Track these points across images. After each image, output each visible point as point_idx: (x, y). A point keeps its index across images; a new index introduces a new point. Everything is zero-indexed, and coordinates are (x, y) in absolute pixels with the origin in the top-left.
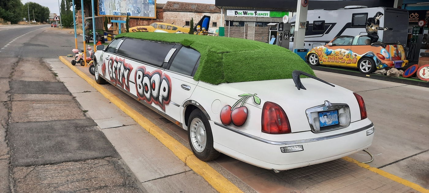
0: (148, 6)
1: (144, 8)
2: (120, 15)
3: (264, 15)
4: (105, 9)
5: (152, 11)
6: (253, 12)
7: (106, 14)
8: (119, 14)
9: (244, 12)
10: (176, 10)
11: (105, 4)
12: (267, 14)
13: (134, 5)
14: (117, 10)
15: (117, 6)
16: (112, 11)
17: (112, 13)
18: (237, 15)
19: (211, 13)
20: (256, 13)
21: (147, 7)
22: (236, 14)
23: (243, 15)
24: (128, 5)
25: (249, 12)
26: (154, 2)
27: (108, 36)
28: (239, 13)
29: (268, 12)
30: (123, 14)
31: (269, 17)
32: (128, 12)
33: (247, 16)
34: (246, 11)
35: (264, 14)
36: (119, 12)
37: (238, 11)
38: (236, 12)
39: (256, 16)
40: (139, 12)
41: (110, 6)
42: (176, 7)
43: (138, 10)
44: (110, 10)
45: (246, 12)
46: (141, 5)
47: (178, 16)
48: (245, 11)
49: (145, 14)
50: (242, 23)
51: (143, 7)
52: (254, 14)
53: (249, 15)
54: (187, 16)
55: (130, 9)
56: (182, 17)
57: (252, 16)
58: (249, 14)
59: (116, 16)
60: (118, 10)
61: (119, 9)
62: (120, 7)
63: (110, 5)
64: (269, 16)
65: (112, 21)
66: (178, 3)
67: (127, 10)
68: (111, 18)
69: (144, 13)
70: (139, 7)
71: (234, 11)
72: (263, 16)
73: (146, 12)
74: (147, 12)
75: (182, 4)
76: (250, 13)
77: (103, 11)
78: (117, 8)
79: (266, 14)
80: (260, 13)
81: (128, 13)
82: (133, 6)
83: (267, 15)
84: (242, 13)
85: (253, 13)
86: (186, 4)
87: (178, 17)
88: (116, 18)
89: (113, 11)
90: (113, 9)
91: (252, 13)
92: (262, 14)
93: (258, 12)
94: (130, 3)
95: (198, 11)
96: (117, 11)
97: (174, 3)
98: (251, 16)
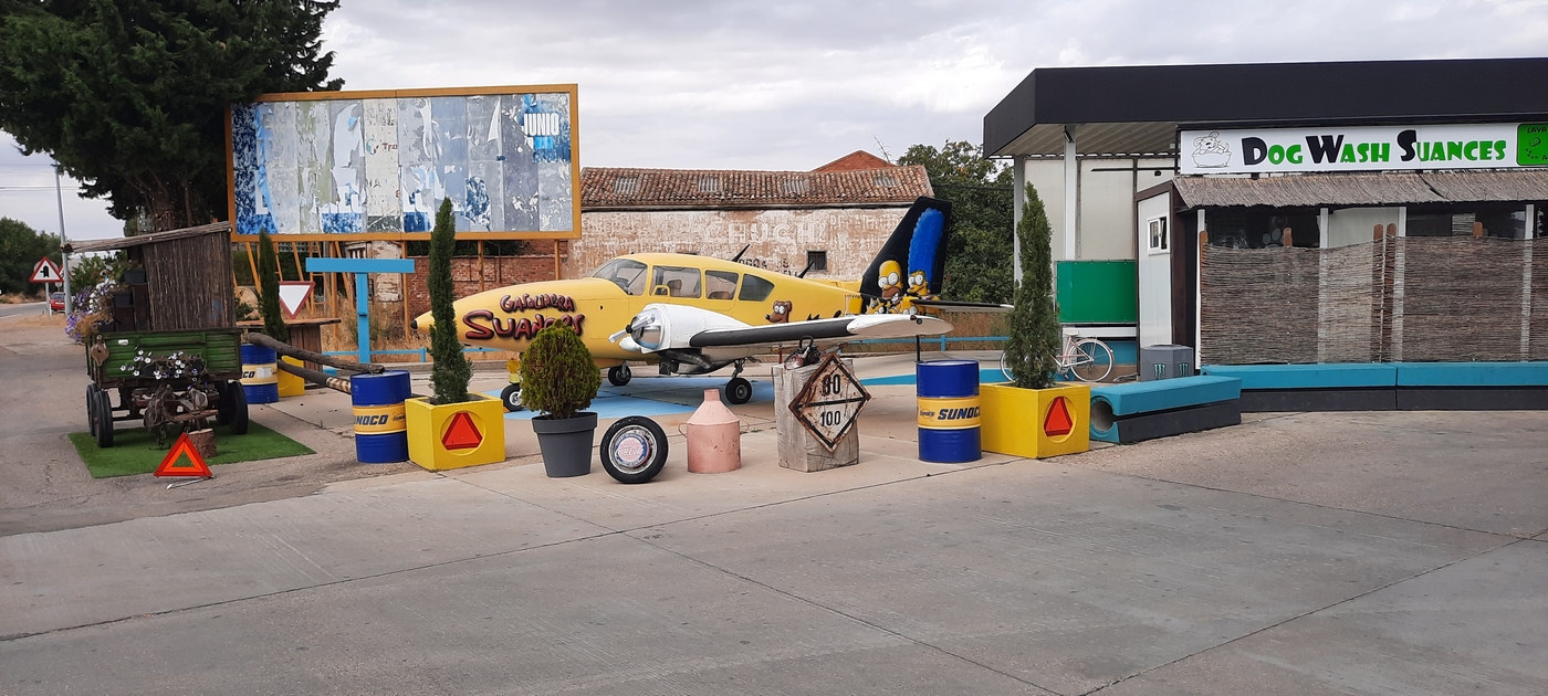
0: (533, 167)
1: (508, 181)
2: (364, 230)
3: (1476, 152)
4: (272, 200)
5: (559, 196)
6: (1389, 136)
7: (277, 225)
8: (360, 224)
9: (1312, 141)
10: (631, 202)
11: (270, 170)
12: (1501, 146)
13: (447, 169)
14: (343, 200)
15: (345, 180)
16: (314, 210)
17: (313, 223)
18: (1264, 167)
19: (795, 209)
20: (1406, 140)
21: (526, 175)
22: (1249, 160)
23: (1308, 164)
24: (408, 170)
25: (1354, 137)
26: (567, 145)
27: (282, 367)
28: (1278, 149)
29: (1509, 135)
30: (377, 224)
31: (1510, 170)
32: (409, 209)
33: (1338, 165)
34: (1335, 134)
35: (1473, 145)
36: (359, 210)
37: (1271, 138)
38: (1249, 145)
39: (1415, 164)
40: (475, 208)
41: (300, 185)
42: (625, 189)
43: (469, 193)
44: (304, 203)
45: (1328, 139)
46: (490, 169)
47: (640, 231)
48: (1319, 133)
49: (511, 215)
50: (1301, 224)
51: (501, 177)
52: (1397, 151)
53: (1352, 159)
54: (682, 230)
55: (425, 193)
56: (660, 232)
57: (1380, 165)
58: (1358, 156)
59: (337, 236)
60: (349, 202)
61: (354, 198)
62: (364, 182)
63: (305, 175)
64: (1510, 159)
65: (313, 265)
66: (633, 174)
67: (405, 196)
68: (308, 249)
69: (509, 208)
70: (477, 180)
71: (1232, 142)
72: (1464, 163)
73: (517, 205)
74: (526, 205)
75: (655, 178)
76: (1363, 148)
77: (260, 210)
78: (342, 191)
79: (1486, 146)
80: (1438, 146)
81: (409, 218)
82: (442, 177)
83: (1494, 153)
84: (1297, 148)
85: (1386, 147)
86: (672, 174)
87: (639, 234)
88: (343, 248)
89: (323, 210)
90: (323, 199)
91: (1375, 147)
92: (1455, 149)
93: (1426, 136)
94: (423, 157)
95: (737, 200)
96: (342, 209)
97: (617, 174)
98: (1369, 165)
